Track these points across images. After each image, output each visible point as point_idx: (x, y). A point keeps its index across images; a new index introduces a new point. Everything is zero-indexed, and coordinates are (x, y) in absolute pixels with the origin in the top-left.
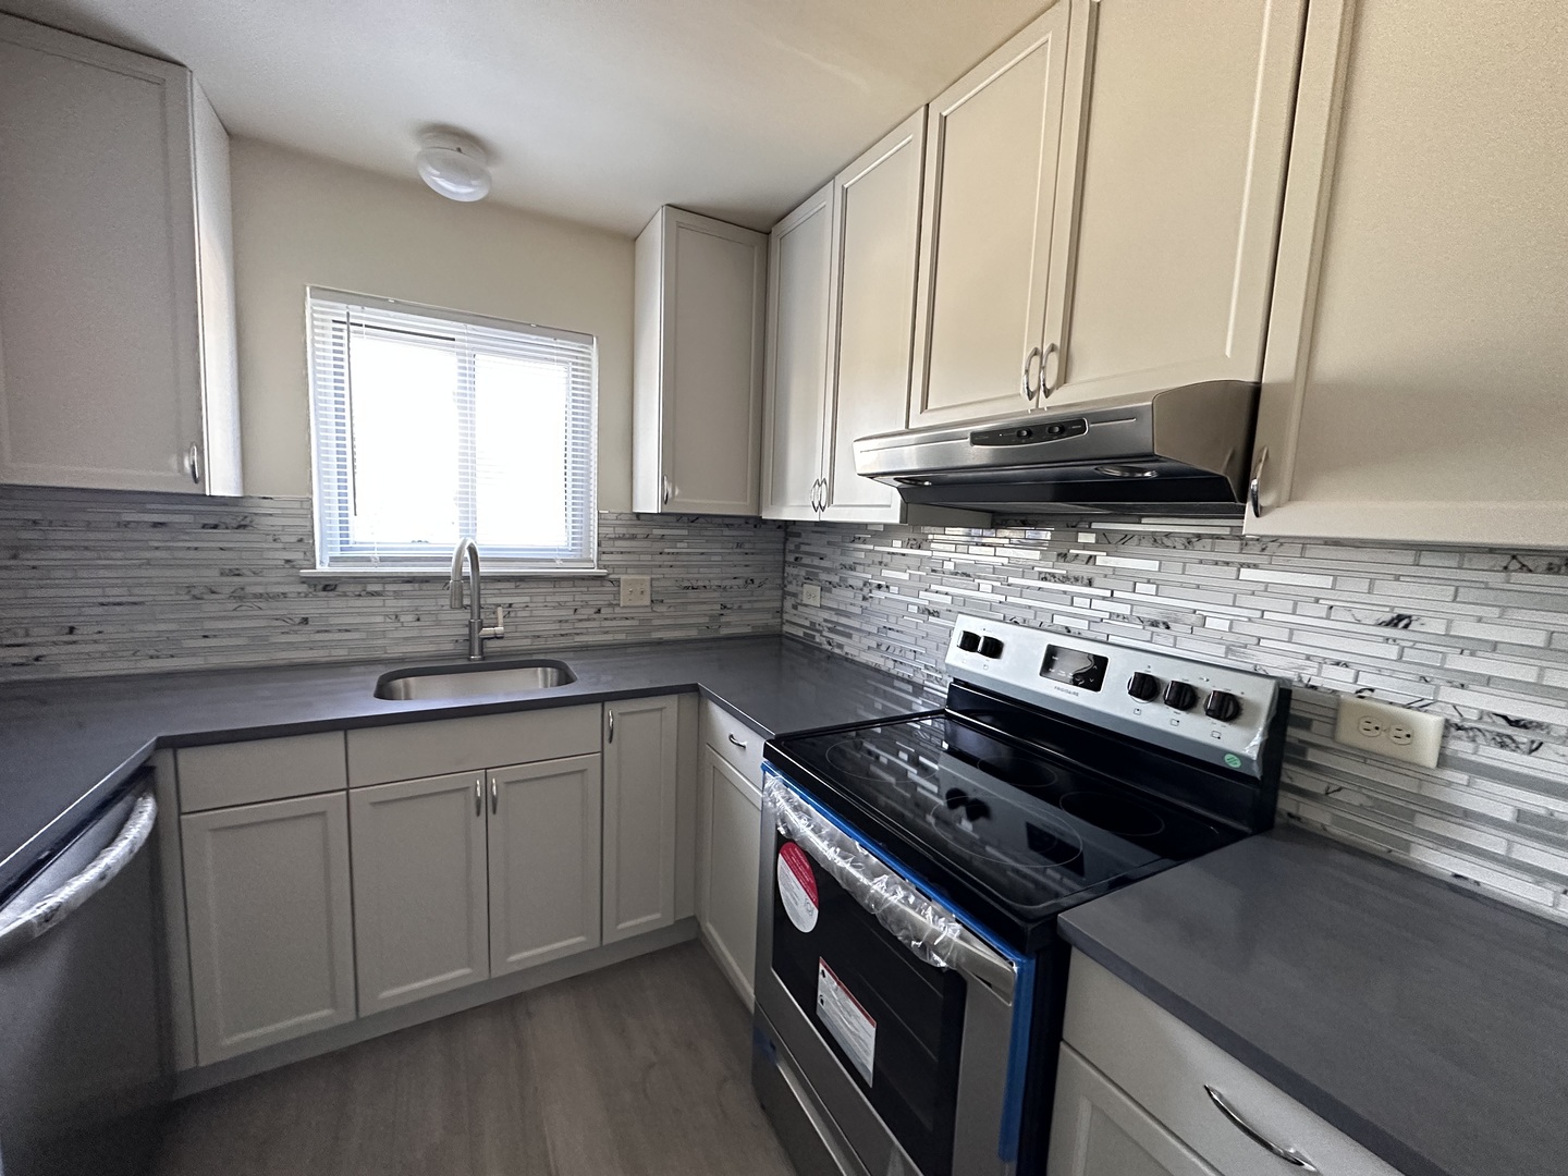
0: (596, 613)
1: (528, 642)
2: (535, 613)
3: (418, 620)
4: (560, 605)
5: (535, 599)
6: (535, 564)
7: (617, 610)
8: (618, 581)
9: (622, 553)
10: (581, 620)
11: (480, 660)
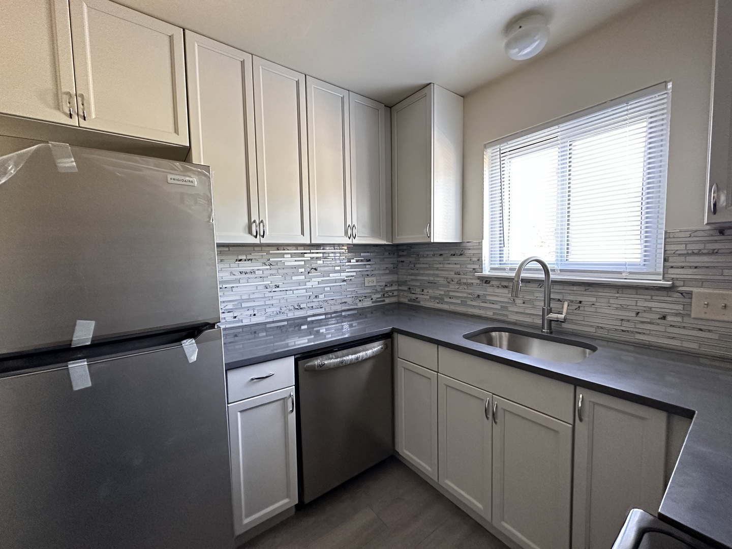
0: (661, 318)
1: (592, 330)
2: (599, 310)
3: (524, 303)
4: (622, 308)
5: (599, 300)
6: (609, 275)
7: (686, 319)
8: (690, 293)
9: (696, 267)
10: (643, 322)
11: (547, 333)
